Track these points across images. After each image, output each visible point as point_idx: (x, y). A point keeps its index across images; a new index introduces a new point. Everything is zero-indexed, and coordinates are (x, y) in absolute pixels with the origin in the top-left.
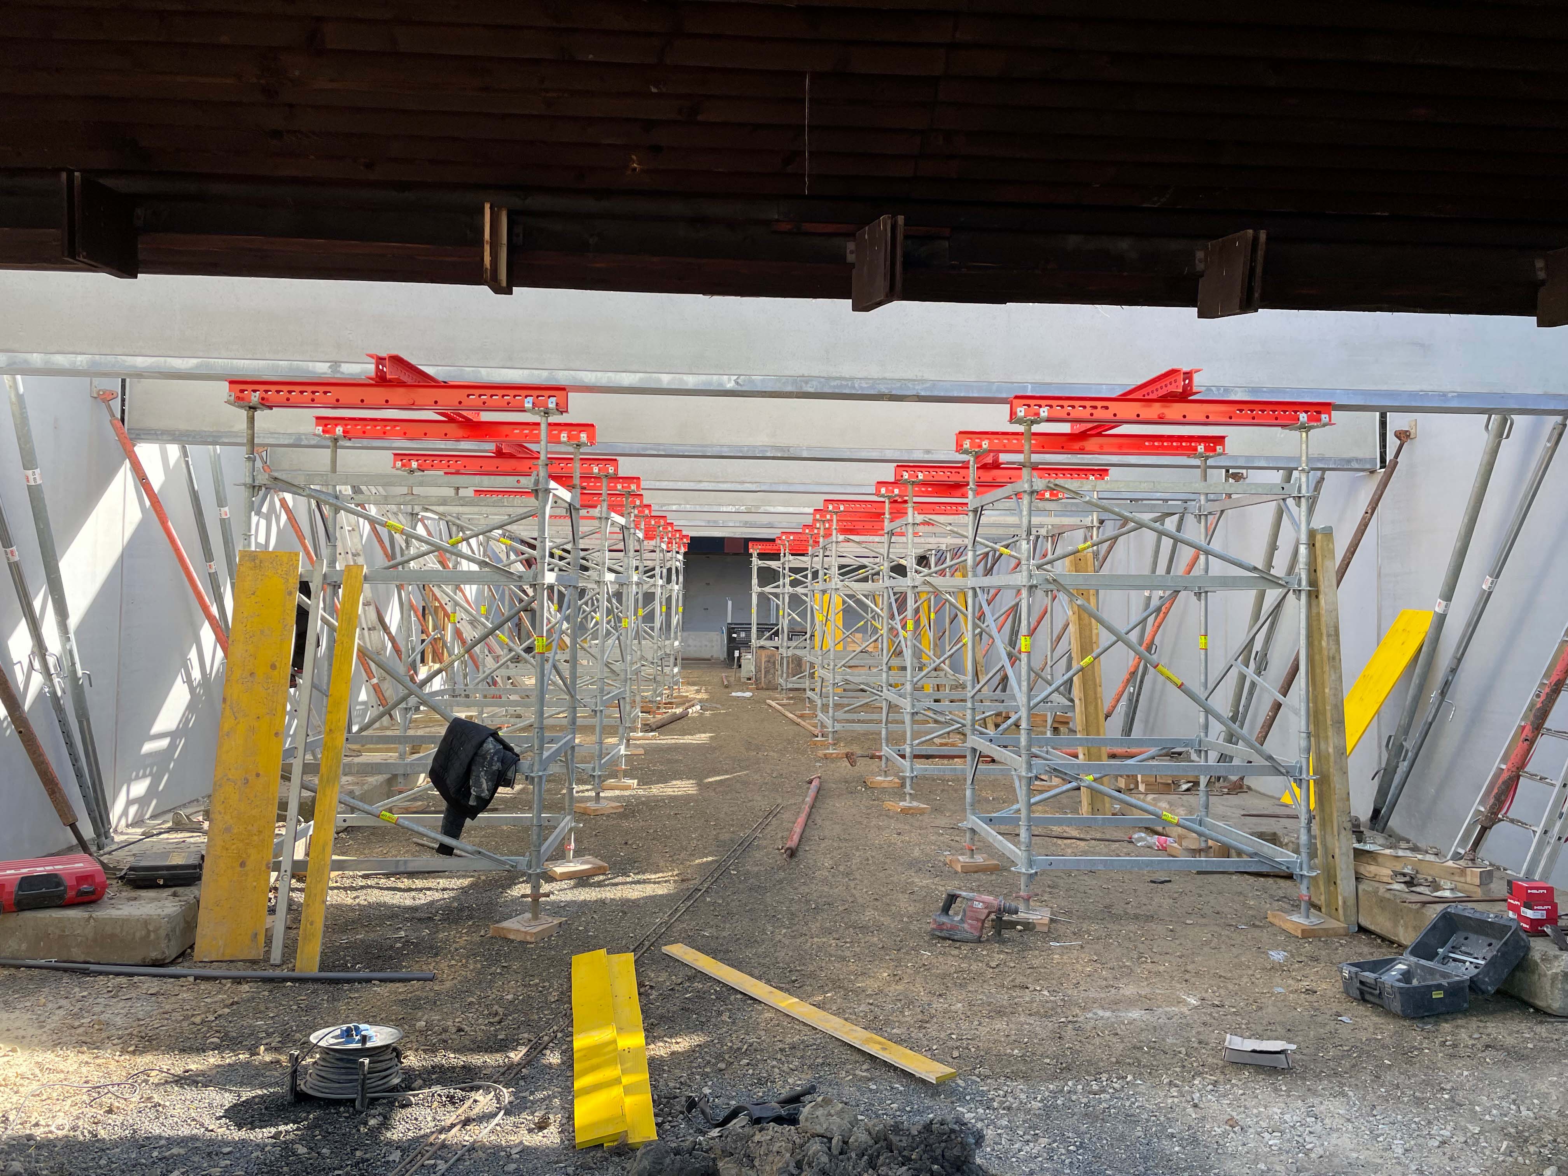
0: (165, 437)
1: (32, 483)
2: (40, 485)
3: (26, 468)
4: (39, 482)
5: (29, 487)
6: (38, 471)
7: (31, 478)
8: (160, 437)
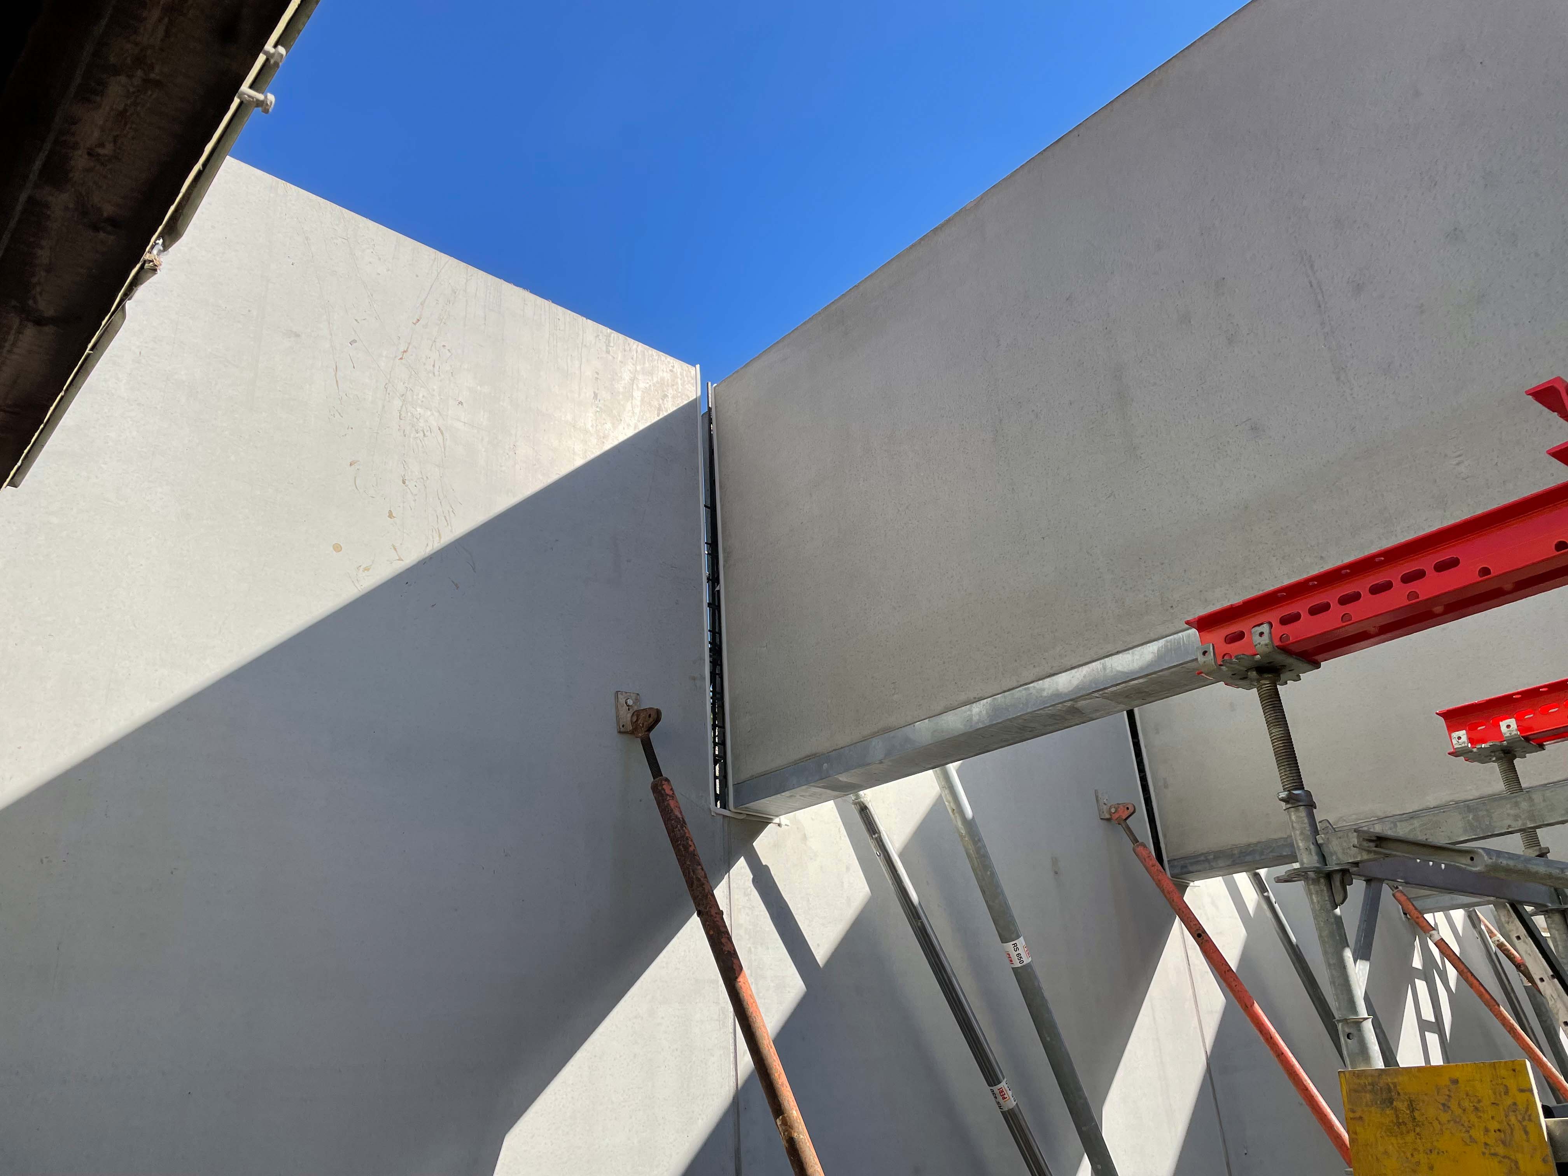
0: (1221, 863)
1: (1017, 964)
2: (1029, 965)
3: (1004, 940)
4: (1027, 960)
5: (1015, 970)
6: (1021, 942)
7: (1014, 954)
8: (1214, 864)
